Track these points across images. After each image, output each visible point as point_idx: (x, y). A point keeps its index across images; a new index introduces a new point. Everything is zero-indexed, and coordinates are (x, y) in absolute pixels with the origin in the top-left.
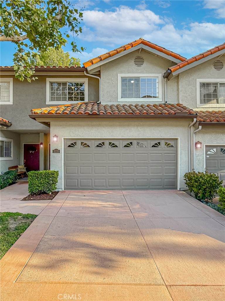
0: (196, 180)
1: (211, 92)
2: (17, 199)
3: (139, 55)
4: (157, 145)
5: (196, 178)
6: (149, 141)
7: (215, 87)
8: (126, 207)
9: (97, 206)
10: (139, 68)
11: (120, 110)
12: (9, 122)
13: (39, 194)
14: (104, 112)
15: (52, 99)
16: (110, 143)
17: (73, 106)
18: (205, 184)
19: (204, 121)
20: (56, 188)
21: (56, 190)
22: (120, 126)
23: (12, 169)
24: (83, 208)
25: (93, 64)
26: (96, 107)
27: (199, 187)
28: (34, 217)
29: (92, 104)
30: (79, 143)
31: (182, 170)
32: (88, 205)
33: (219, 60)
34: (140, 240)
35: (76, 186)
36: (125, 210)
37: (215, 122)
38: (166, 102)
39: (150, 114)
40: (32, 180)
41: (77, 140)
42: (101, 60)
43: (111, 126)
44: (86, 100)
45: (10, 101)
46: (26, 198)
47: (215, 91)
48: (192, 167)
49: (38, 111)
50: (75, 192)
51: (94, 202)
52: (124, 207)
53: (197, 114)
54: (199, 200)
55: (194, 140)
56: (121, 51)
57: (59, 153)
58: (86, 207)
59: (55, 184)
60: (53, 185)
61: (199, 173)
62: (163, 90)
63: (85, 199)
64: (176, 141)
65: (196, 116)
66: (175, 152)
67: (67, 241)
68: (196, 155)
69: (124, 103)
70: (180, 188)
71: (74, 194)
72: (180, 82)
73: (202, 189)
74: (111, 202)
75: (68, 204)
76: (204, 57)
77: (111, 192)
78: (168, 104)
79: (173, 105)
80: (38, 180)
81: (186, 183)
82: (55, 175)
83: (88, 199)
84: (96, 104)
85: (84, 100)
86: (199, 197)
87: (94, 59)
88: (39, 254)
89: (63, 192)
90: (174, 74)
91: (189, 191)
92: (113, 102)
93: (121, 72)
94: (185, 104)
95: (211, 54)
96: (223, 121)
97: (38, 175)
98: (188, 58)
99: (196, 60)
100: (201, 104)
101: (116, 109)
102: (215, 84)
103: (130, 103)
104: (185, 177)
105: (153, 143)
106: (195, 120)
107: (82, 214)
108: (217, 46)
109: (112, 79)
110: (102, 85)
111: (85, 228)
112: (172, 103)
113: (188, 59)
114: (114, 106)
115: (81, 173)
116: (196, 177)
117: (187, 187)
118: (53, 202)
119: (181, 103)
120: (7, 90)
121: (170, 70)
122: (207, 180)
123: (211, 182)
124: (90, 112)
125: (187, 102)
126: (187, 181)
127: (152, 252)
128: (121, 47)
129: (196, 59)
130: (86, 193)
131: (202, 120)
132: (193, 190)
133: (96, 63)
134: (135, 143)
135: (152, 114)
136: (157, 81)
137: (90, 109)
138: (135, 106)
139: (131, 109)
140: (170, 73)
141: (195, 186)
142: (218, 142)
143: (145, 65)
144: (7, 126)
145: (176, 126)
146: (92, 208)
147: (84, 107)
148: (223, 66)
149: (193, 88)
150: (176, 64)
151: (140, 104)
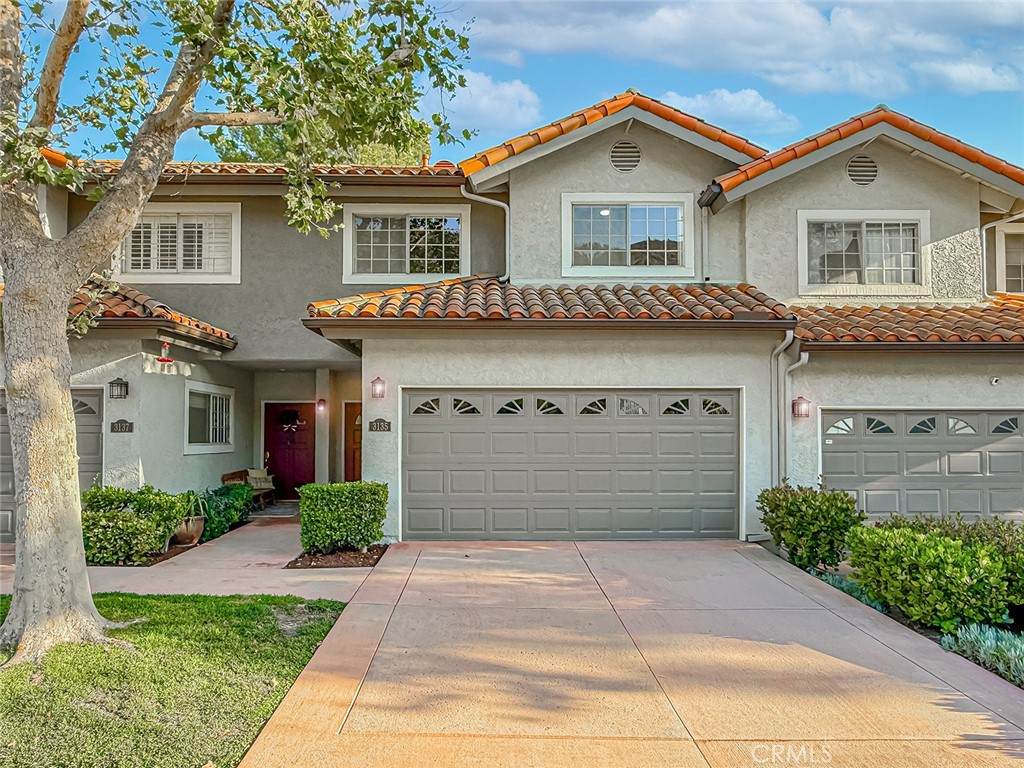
0: (792, 507)
1: (839, 250)
2: (269, 565)
3: (626, 136)
4: (680, 407)
5: (791, 504)
6: (655, 396)
7: (855, 235)
8: (591, 583)
9: (506, 581)
10: (624, 175)
11: (569, 304)
12: (228, 336)
13: (332, 553)
14: (522, 311)
15: (361, 267)
16: (540, 402)
17: (428, 292)
18: (816, 519)
19: (815, 340)
20: (382, 535)
21: (382, 542)
22: (571, 351)
23: (233, 479)
24: (469, 586)
25: (487, 164)
26: (496, 296)
27: (800, 529)
28: (338, 608)
29: (485, 282)
30: (447, 401)
31: (754, 480)
32: (481, 580)
33: (866, 153)
34: (633, 657)
35: (438, 529)
36: (589, 592)
37: (847, 341)
38: (707, 279)
39: (658, 317)
40: (313, 509)
41: (442, 393)
42: (512, 154)
43: (543, 351)
44: (466, 271)
45: (230, 273)
46: (296, 561)
47: (854, 245)
48: (782, 472)
49: (329, 308)
50: (435, 546)
51: (498, 573)
52: (586, 583)
53: (795, 318)
54: (800, 567)
55: (789, 393)
56: (571, 128)
57: (389, 430)
58: (477, 585)
59: (379, 522)
60: (375, 525)
61: (800, 489)
62: (699, 243)
63: (470, 565)
64: (736, 395)
65: (793, 324)
66: (729, 429)
67: (442, 658)
68: (793, 436)
69: (581, 282)
70: (747, 536)
71: (435, 552)
72: (748, 220)
73: (807, 536)
74: (546, 571)
75: (425, 576)
76: (818, 147)
77: (543, 547)
78: (712, 284)
79: (727, 287)
80: (330, 509)
81: (764, 521)
82: (378, 494)
83: (479, 566)
84: (496, 282)
85: (457, 271)
86: (801, 558)
87: (491, 152)
88: (379, 684)
89: (398, 546)
90: (730, 197)
91: (774, 542)
92: (549, 277)
93: (573, 189)
94: (762, 285)
95: (840, 139)
96: (870, 338)
97: (330, 494)
98: (773, 149)
99: (796, 157)
100: (812, 286)
101: (559, 302)
102: (854, 227)
103: (596, 281)
104: (762, 503)
105: (669, 401)
106: (790, 334)
107: (468, 601)
108: (855, 115)
109: (545, 207)
110: (514, 227)
111: (484, 632)
112: (724, 282)
113: (771, 153)
114: (550, 292)
115: (453, 491)
116: (790, 500)
117: (766, 530)
118: (380, 572)
119: (750, 281)
120: (223, 240)
121: (719, 184)
122: (821, 510)
123: (833, 513)
124: (480, 311)
125: (770, 279)
126: (766, 513)
127: (661, 681)
128: (573, 117)
129: (794, 154)
130: (472, 549)
131: (810, 335)
132: (784, 539)
133: (498, 162)
134: (613, 400)
135: (666, 318)
136: (680, 215)
137: (479, 298)
138: (615, 292)
139: (601, 299)
140: (719, 194)
141: (788, 527)
142: (858, 398)
143: (643, 166)
144: (224, 349)
145: (735, 352)
146: (495, 586)
147: (459, 294)
148: (876, 171)
149: (786, 236)
150: (736, 167)
151: (629, 284)
